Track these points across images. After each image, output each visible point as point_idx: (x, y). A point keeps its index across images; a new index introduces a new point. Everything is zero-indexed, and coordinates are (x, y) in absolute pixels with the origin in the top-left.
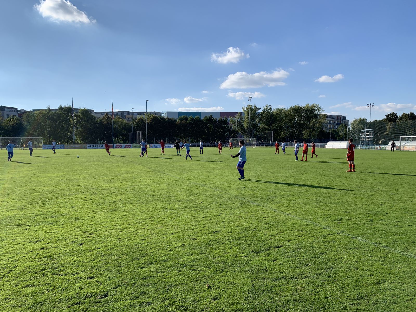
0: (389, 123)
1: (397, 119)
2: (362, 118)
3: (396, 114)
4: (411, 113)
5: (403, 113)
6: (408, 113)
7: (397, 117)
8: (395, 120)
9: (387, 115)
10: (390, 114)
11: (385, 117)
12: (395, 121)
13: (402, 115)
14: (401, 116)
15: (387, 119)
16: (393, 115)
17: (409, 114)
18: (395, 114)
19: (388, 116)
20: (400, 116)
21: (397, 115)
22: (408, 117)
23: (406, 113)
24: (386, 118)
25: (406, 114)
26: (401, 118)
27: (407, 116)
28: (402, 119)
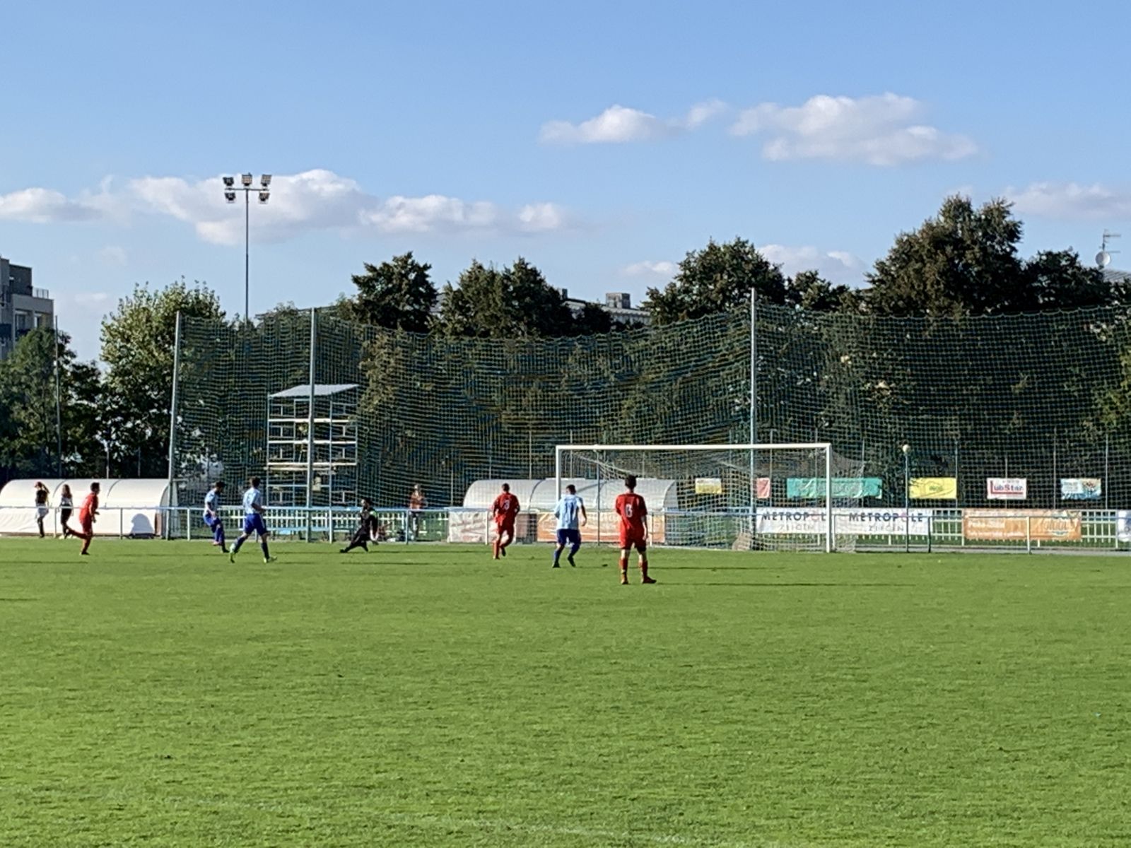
0: (382, 338)
1: (427, 313)
2: (190, 288)
3: (421, 271)
4: (521, 266)
5: (469, 267)
6: (500, 270)
7: (431, 294)
8: (415, 312)
9: (364, 273)
10: (384, 273)
11: (353, 293)
12: (418, 324)
13: (466, 285)
14: (455, 287)
15: (366, 303)
16: (406, 276)
17: (507, 278)
18: (415, 267)
19: (370, 279)
20: (450, 288)
21: (429, 280)
22: (507, 299)
23: (486, 267)
24: (360, 297)
25: (493, 275)
26: (459, 301)
27: (499, 292)
28: (463, 310)
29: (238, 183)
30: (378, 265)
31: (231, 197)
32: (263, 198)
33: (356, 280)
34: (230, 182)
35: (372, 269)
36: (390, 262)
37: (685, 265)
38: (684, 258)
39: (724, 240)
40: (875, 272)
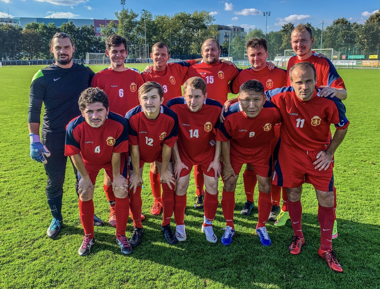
2: (258, 29)
16: (290, 26)
18: (292, 24)
19: (285, 27)
24: (283, 29)
29: (266, 13)
30: (286, 24)
31: (264, 15)
32: (269, 15)
33: (282, 27)
34: (264, 13)
35: (285, 25)
36: (288, 24)
37: (334, 22)
38: (334, 21)
39: (341, 18)
40: (366, 22)
